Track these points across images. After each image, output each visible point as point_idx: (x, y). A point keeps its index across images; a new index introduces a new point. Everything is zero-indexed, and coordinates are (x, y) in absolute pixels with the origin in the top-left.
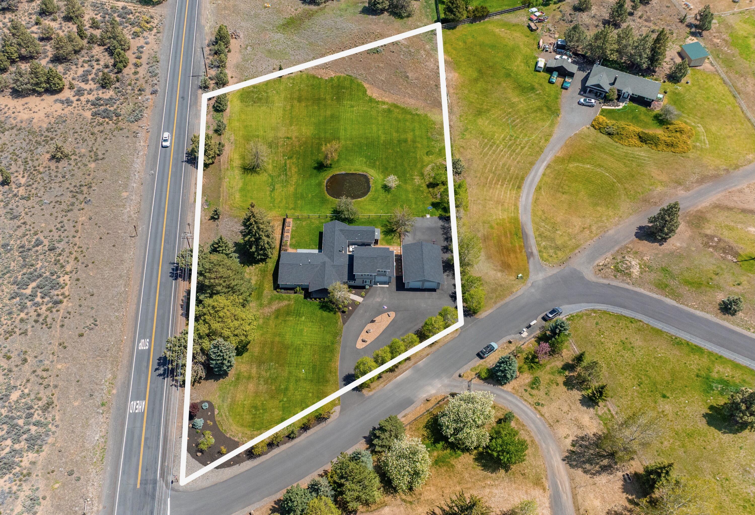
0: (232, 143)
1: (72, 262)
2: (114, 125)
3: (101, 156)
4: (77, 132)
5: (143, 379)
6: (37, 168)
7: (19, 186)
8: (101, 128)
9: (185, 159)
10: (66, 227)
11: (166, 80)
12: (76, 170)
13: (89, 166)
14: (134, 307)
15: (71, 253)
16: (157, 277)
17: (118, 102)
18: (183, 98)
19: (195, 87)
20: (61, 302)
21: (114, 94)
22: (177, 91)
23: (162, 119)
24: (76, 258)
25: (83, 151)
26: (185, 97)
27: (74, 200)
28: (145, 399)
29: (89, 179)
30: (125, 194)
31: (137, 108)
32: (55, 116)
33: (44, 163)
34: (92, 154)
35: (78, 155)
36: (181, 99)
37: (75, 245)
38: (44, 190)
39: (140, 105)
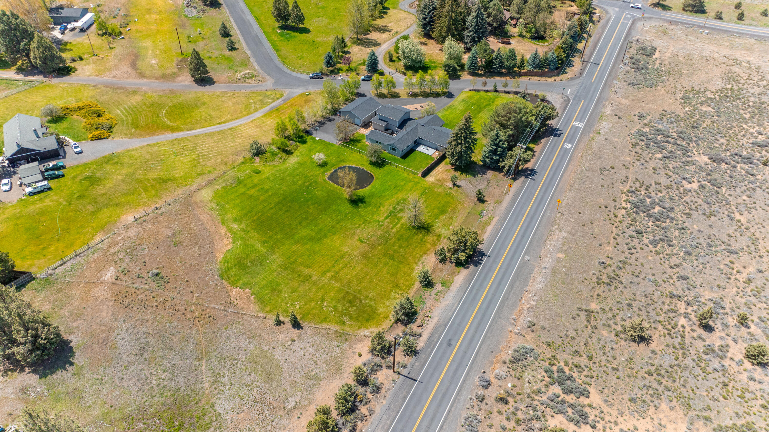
0: (423, 263)
1: (620, 215)
2: (558, 357)
3: (583, 314)
4: (614, 369)
5: (572, 133)
6: (666, 332)
7: (686, 315)
8: (577, 360)
9: (485, 259)
10: (626, 247)
11: (458, 394)
12: (615, 308)
13: (598, 308)
14: (571, 167)
15: (621, 222)
16: (548, 175)
17: (544, 398)
18: (449, 345)
19: (422, 356)
20: (628, 191)
21: (549, 418)
22: (453, 360)
23: (492, 322)
24: (616, 217)
25: (605, 333)
26: (445, 345)
27: (617, 272)
28: (573, 125)
29: (599, 290)
30: (561, 256)
31: (519, 370)
32: (648, 419)
33: (657, 335)
34: (593, 323)
35: (612, 329)
36: (453, 342)
37: (616, 227)
38: (654, 297)
39: (513, 373)
